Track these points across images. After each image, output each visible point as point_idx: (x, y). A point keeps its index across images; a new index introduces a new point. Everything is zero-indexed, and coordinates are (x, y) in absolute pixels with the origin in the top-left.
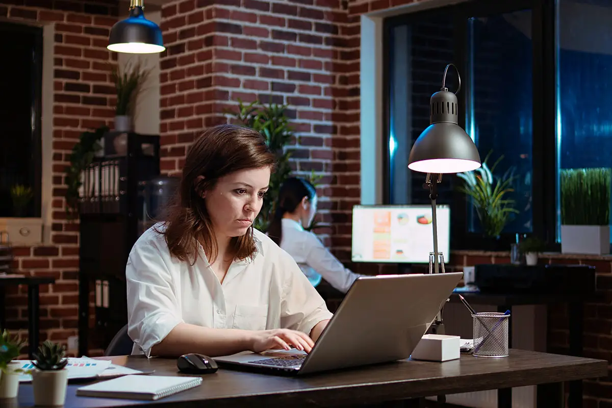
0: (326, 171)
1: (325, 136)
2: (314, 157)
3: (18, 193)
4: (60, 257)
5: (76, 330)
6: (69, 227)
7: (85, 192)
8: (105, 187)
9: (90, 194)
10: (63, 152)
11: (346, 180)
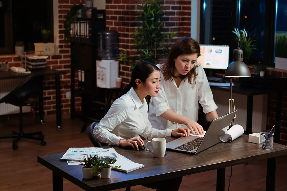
0: (176, 26)
1: (176, 11)
2: (171, 20)
3: (44, 33)
4: (62, 59)
5: (70, 89)
6: (66, 47)
7: (73, 32)
8: (82, 32)
9: (76, 34)
10: (63, 14)
11: (184, 29)
